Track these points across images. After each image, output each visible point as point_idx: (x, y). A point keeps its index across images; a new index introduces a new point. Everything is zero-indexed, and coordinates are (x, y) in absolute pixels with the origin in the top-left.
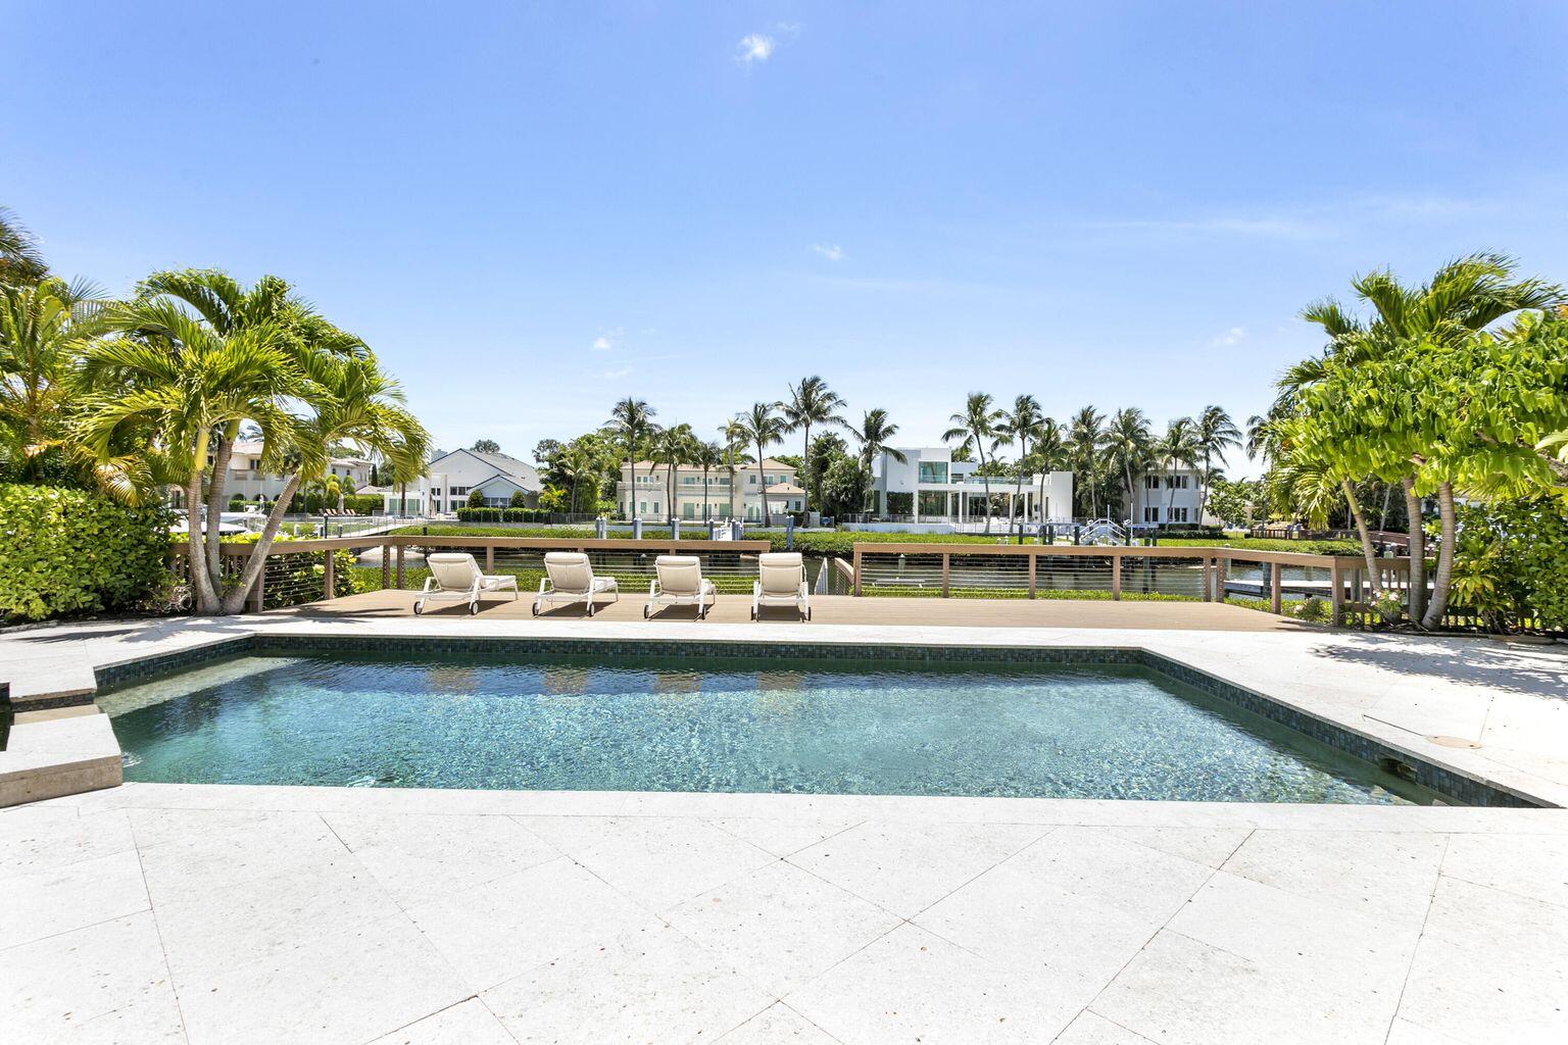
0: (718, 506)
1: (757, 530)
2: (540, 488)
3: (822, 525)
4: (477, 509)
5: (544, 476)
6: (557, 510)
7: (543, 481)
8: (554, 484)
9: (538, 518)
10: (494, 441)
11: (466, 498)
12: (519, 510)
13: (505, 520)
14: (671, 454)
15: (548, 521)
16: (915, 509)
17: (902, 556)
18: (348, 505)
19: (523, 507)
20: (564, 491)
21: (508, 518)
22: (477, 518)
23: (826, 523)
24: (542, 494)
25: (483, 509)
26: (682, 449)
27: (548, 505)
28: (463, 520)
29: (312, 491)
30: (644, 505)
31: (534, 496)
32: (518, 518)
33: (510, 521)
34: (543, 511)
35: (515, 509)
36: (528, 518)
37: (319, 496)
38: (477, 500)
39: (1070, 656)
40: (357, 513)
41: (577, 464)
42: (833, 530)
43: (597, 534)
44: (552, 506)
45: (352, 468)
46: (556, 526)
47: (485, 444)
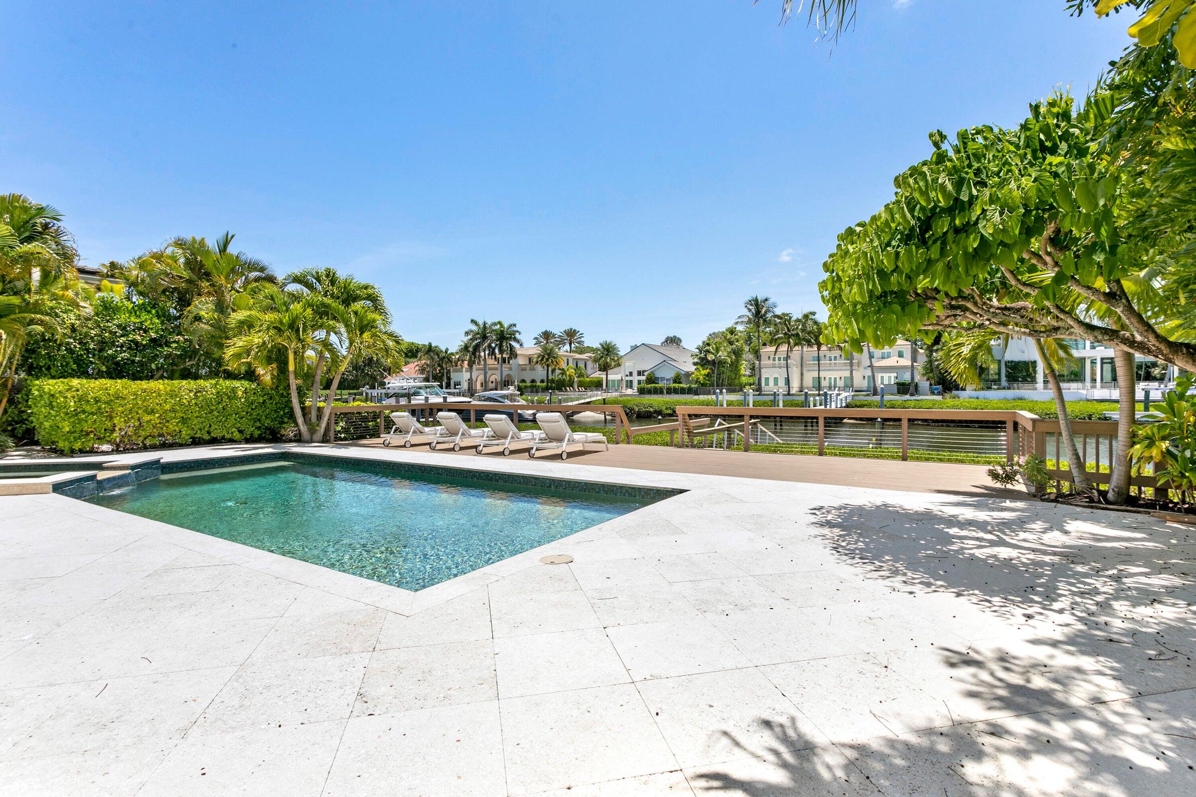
0: (843, 378)
1: (864, 398)
2: (692, 368)
3: (933, 393)
4: (649, 386)
5: (696, 360)
6: (703, 385)
7: (695, 364)
8: (702, 366)
9: (690, 391)
10: (678, 336)
11: (643, 378)
12: (676, 385)
13: (668, 393)
14: (789, 338)
15: (696, 393)
16: (1040, 377)
17: (879, 420)
18: (581, 384)
19: (680, 383)
20: (708, 371)
21: (670, 391)
22: (649, 392)
23: (936, 392)
24: (693, 373)
25: (653, 385)
26: (798, 335)
27: (697, 381)
28: (640, 394)
29: (560, 376)
30: (767, 379)
31: (688, 375)
32: (676, 391)
33: (670, 394)
34: (693, 386)
35: (674, 385)
36: (683, 391)
37: (564, 379)
38: (651, 379)
39: (642, 493)
40: (586, 389)
41: (717, 350)
42: (939, 398)
43: (745, 403)
44: (700, 382)
45: (588, 360)
46: (702, 398)
47: (671, 338)
